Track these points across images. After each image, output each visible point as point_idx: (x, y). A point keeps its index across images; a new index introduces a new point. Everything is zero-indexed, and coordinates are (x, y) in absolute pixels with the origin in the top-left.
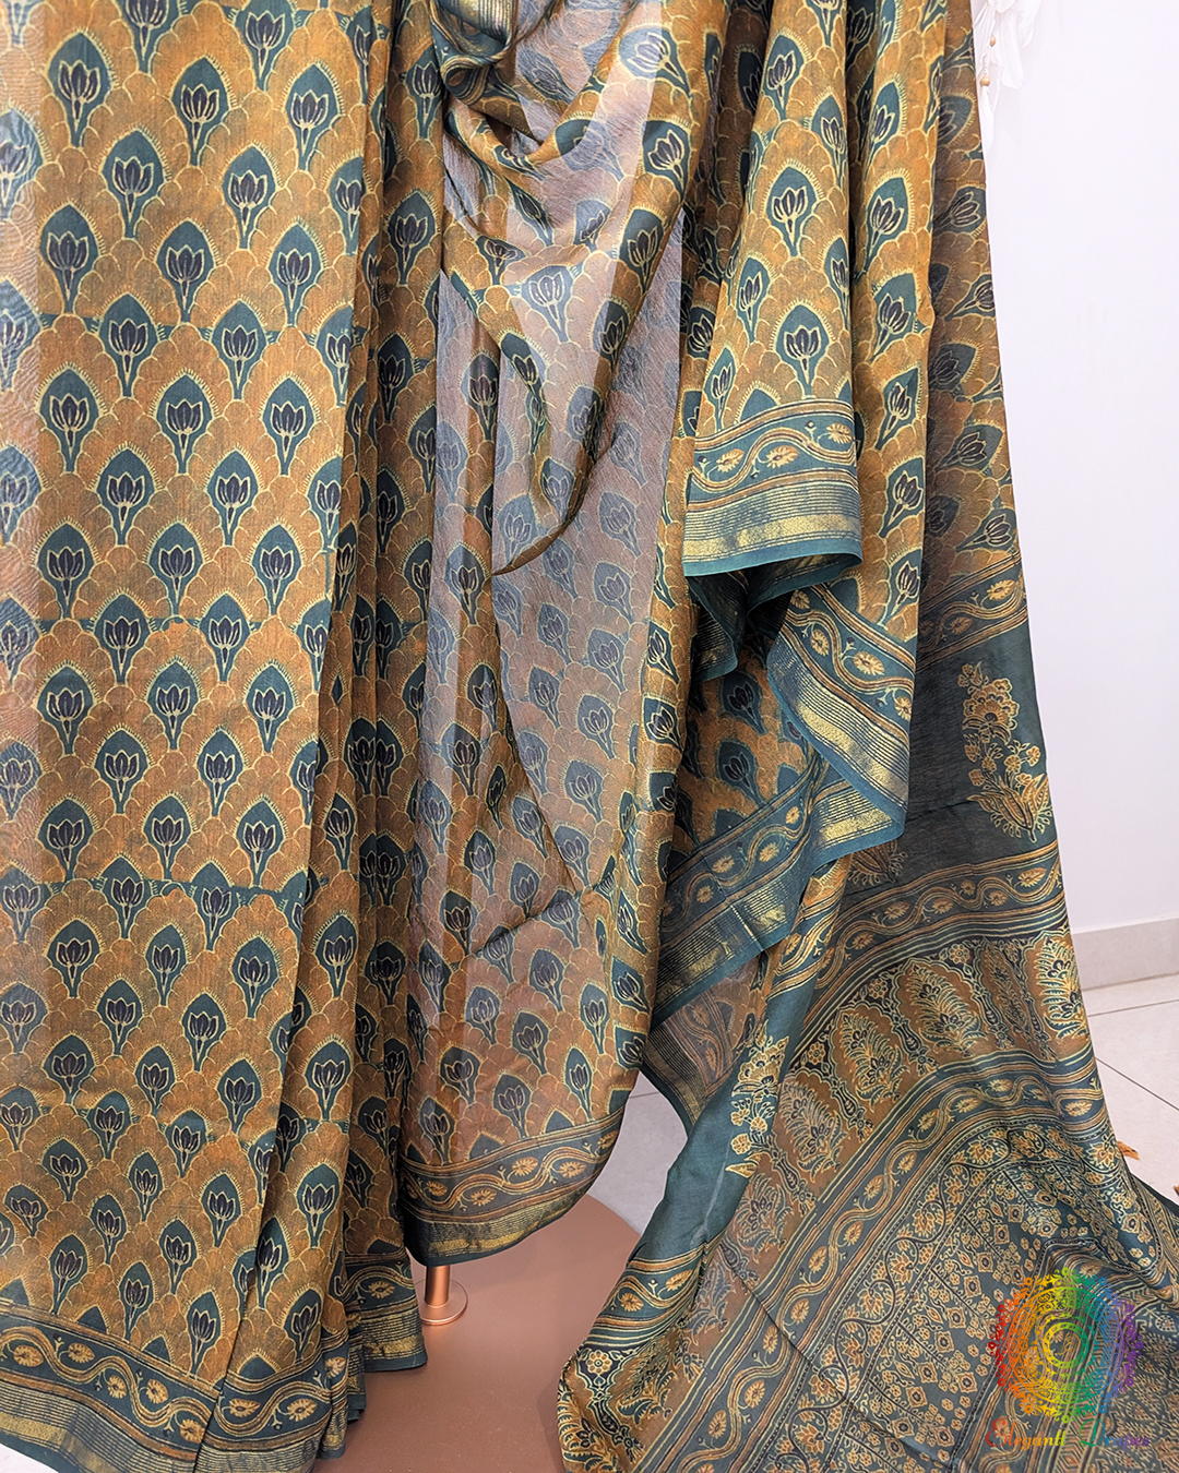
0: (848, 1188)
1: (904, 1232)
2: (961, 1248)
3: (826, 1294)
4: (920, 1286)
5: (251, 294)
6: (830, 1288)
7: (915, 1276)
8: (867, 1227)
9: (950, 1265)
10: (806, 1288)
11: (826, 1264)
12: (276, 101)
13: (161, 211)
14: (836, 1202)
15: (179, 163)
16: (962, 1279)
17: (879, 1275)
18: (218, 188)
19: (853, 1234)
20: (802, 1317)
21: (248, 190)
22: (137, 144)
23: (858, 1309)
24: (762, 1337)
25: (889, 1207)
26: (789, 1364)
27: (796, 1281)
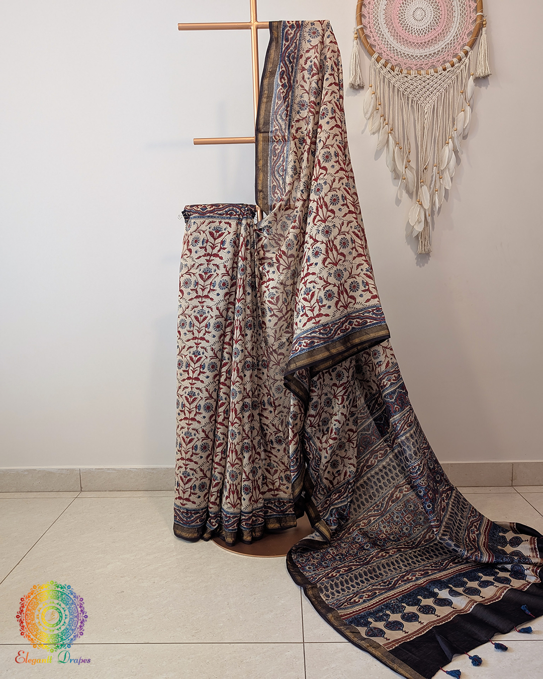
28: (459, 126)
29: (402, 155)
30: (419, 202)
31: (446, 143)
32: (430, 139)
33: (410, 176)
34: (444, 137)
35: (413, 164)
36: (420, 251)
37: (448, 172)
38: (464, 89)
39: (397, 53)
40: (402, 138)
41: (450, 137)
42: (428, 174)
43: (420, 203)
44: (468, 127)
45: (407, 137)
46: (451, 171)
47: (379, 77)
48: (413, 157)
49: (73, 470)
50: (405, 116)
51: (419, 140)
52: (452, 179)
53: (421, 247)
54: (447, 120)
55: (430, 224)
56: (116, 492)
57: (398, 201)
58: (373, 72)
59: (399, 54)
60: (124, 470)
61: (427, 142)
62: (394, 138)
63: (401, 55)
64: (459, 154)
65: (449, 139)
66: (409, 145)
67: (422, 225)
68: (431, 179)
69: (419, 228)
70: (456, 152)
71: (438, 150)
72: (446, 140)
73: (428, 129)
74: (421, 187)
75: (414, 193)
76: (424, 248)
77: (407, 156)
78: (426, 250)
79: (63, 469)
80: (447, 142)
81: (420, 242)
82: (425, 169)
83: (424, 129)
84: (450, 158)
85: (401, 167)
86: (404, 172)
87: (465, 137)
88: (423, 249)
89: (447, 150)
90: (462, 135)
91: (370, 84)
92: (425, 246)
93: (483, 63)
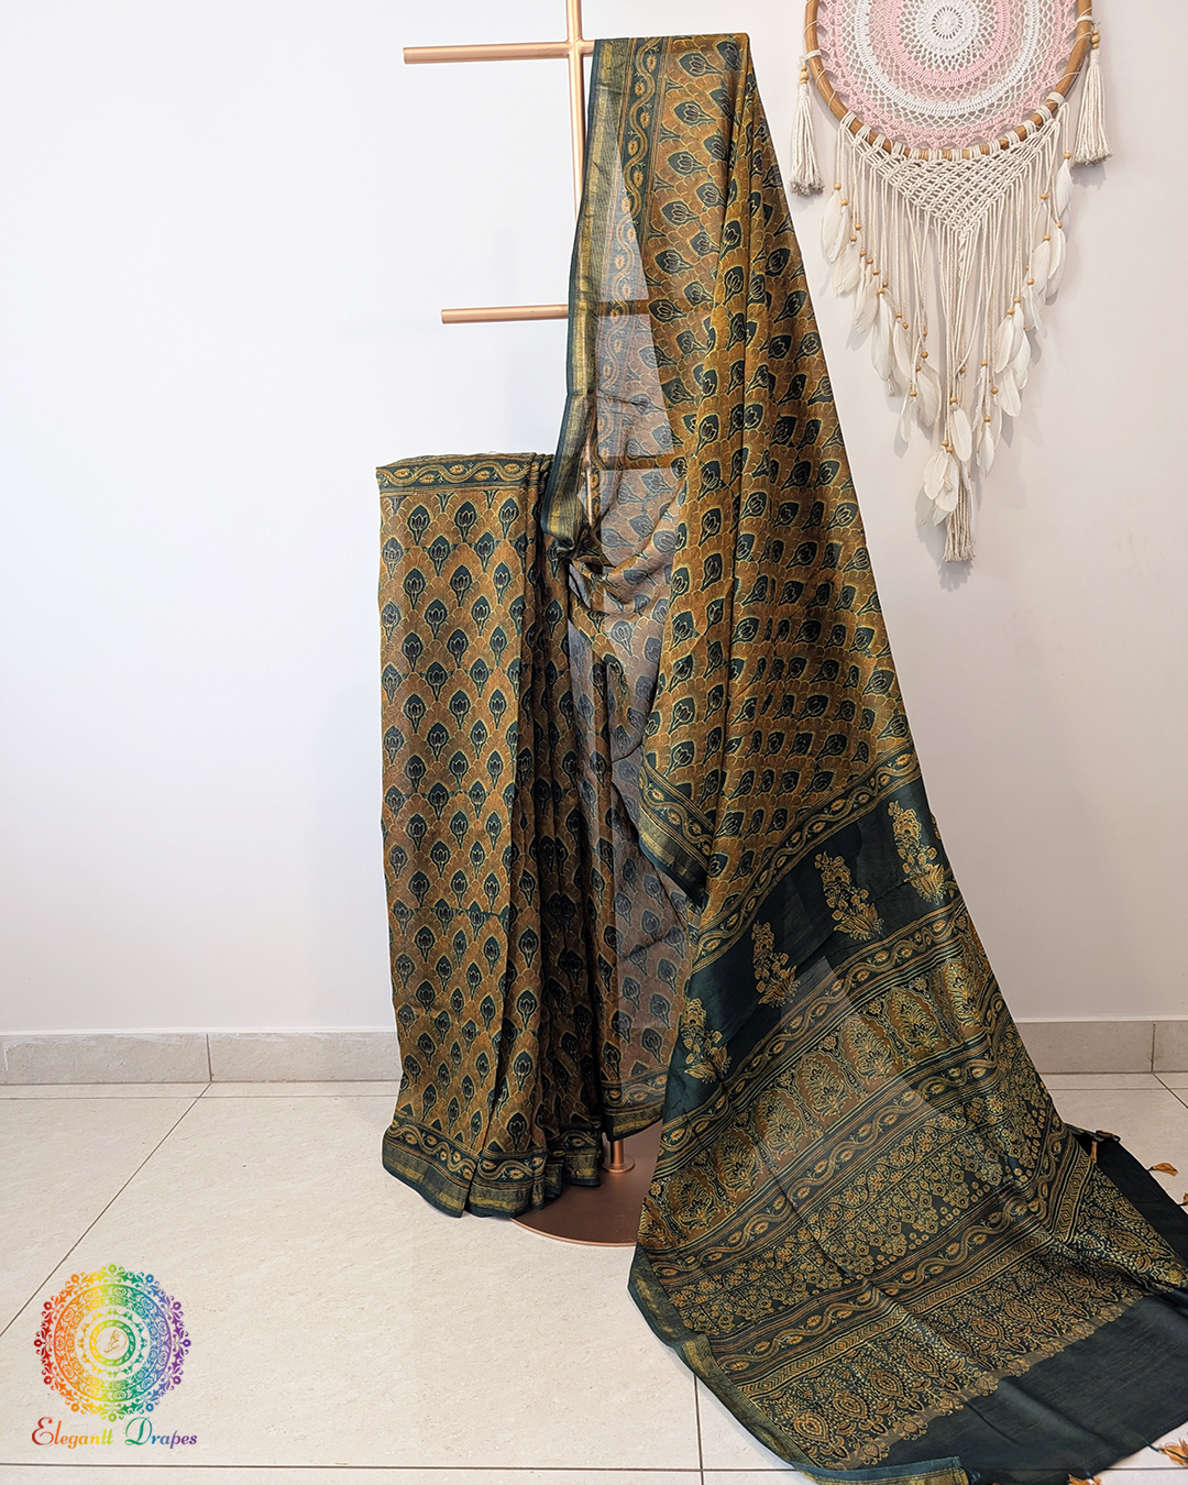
0: (847, 1128)
1: (882, 1160)
2: (923, 1177)
3: (823, 1186)
4: (888, 1194)
5: (483, 655)
6: (826, 1183)
7: (885, 1188)
8: (857, 1153)
9: (912, 1186)
10: (810, 1180)
11: (826, 1169)
12: (490, 576)
13: (447, 627)
14: (838, 1135)
15: (454, 607)
16: (919, 1196)
17: (860, 1181)
18: (470, 614)
19: (847, 1155)
20: (804, 1196)
21: (482, 613)
22: (437, 604)
23: (841, 1198)
24: (775, 1200)
25: (874, 1144)
26: (788, 1218)
27: (804, 1175)
28: (1039, 273)
29: (909, 342)
30: (947, 446)
31: (1006, 314)
32: (972, 304)
33: (928, 388)
34: (1003, 299)
35: (933, 362)
36: (949, 555)
37: (1011, 377)
38: (1050, 190)
39: (898, 111)
40: (908, 303)
41: (1016, 300)
42: (967, 383)
43: (949, 448)
44: (1057, 277)
45: (921, 301)
46: (1019, 375)
47: (857, 167)
48: (932, 346)
49: (193, 1037)
50: (915, 254)
51: (948, 307)
52: (1020, 392)
53: (951, 547)
54: (1011, 262)
55: (972, 496)
56: (285, 1085)
57: (901, 446)
58: (843, 156)
59: (902, 113)
60: (303, 1036)
61: (965, 311)
62: (891, 303)
63: (906, 115)
64: (1039, 337)
65: (1015, 302)
66: (923, 320)
67: (954, 497)
68: (973, 396)
69: (948, 504)
70: (1030, 332)
71: (990, 330)
72: (1007, 307)
73: (968, 283)
74: (952, 412)
75: (936, 427)
76: (959, 548)
77: (921, 345)
78: (964, 554)
79: (170, 1035)
80: (1009, 311)
81: (950, 535)
82: (961, 371)
83: (958, 283)
84: (1016, 347)
85: (906, 369)
86: (914, 380)
87: (1050, 300)
88: (956, 551)
89: (1011, 329)
90: (1044, 293)
91: (835, 183)
92: (960, 544)
93: (1091, 130)
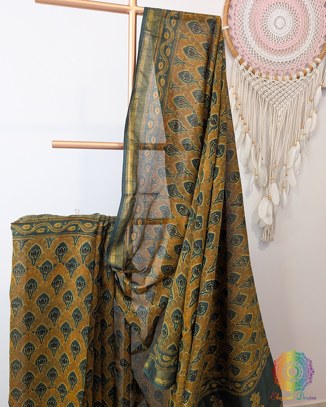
5: (68, 320)
15: (53, 296)
18: (62, 299)
21: (68, 299)
28: (307, 130)
29: (255, 153)
31: (293, 145)
33: (262, 172)
34: (293, 139)
35: (265, 162)
36: (264, 239)
37: (293, 170)
38: (313, 97)
39: (258, 57)
41: (298, 140)
43: (269, 198)
45: (262, 137)
46: (296, 169)
50: (261, 117)
52: (296, 176)
53: (266, 235)
59: (259, 58)
62: (251, 137)
63: (261, 59)
67: (271, 219)
69: (268, 221)
71: (287, 151)
72: (294, 142)
73: (281, 131)
74: (271, 183)
81: (266, 231)
82: (276, 167)
84: (296, 158)
86: (256, 169)
91: (231, 84)
